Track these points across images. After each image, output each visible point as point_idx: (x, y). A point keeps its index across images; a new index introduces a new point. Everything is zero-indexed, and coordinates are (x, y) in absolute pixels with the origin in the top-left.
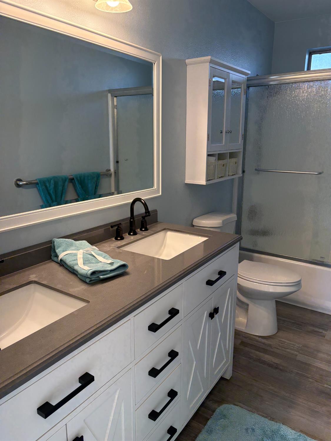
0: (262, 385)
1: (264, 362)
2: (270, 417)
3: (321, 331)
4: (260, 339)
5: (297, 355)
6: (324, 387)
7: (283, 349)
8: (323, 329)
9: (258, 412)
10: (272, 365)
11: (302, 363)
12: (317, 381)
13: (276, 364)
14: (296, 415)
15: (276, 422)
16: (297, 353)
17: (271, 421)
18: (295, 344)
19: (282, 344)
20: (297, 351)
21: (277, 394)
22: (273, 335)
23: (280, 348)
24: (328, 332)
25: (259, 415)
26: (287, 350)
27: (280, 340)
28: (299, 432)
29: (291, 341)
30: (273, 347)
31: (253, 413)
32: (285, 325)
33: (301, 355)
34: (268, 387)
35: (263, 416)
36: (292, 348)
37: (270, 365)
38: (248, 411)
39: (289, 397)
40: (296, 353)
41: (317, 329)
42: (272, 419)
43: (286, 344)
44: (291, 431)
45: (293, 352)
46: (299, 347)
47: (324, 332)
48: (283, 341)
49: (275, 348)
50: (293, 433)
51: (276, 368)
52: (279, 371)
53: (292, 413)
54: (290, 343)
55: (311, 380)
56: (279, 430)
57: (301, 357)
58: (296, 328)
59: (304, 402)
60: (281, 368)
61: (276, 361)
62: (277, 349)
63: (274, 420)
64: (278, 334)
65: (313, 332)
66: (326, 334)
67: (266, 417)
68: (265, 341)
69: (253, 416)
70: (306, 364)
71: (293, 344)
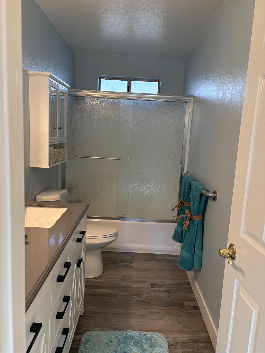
0: (106, 310)
1: (102, 295)
2: (118, 329)
3: (129, 264)
4: (94, 280)
5: (121, 284)
6: (142, 298)
7: (111, 282)
8: (130, 263)
9: (109, 329)
10: (108, 295)
11: (126, 287)
12: (137, 296)
13: (110, 293)
14: (133, 321)
15: (123, 331)
16: (121, 282)
17: (120, 332)
18: (117, 277)
19: (110, 279)
20: (120, 281)
21: (117, 312)
22: (102, 275)
23: (109, 282)
24: (133, 264)
25: (111, 330)
26: (114, 282)
27: (107, 277)
28: (139, 331)
29: (114, 276)
30: (104, 283)
31: (107, 331)
32: (106, 266)
33: (123, 283)
34: (110, 310)
35: (114, 330)
36: (116, 280)
37: (107, 295)
38: (103, 331)
39: (125, 312)
40: (119, 282)
41: (126, 264)
42: (120, 330)
43: (112, 278)
44: (135, 332)
45: (117, 282)
46: (120, 278)
47: (131, 264)
48: (109, 277)
49: (106, 283)
50: (136, 333)
51: (111, 296)
52: (114, 297)
53: (130, 321)
54: (114, 277)
55: (134, 296)
56: (127, 335)
57: (123, 284)
58: (114, 266)
59: (135, 311)
60: (114, 295)
61: (109, 291)
62: (108, 283)
63: (121, 330)
64: (104, 273)
65: (125, 266)
66: (133, 265)
67: (116, 330)
68: (98, 280)
69: (108, 333)
70: (128, 287)
71: (116, 277)
